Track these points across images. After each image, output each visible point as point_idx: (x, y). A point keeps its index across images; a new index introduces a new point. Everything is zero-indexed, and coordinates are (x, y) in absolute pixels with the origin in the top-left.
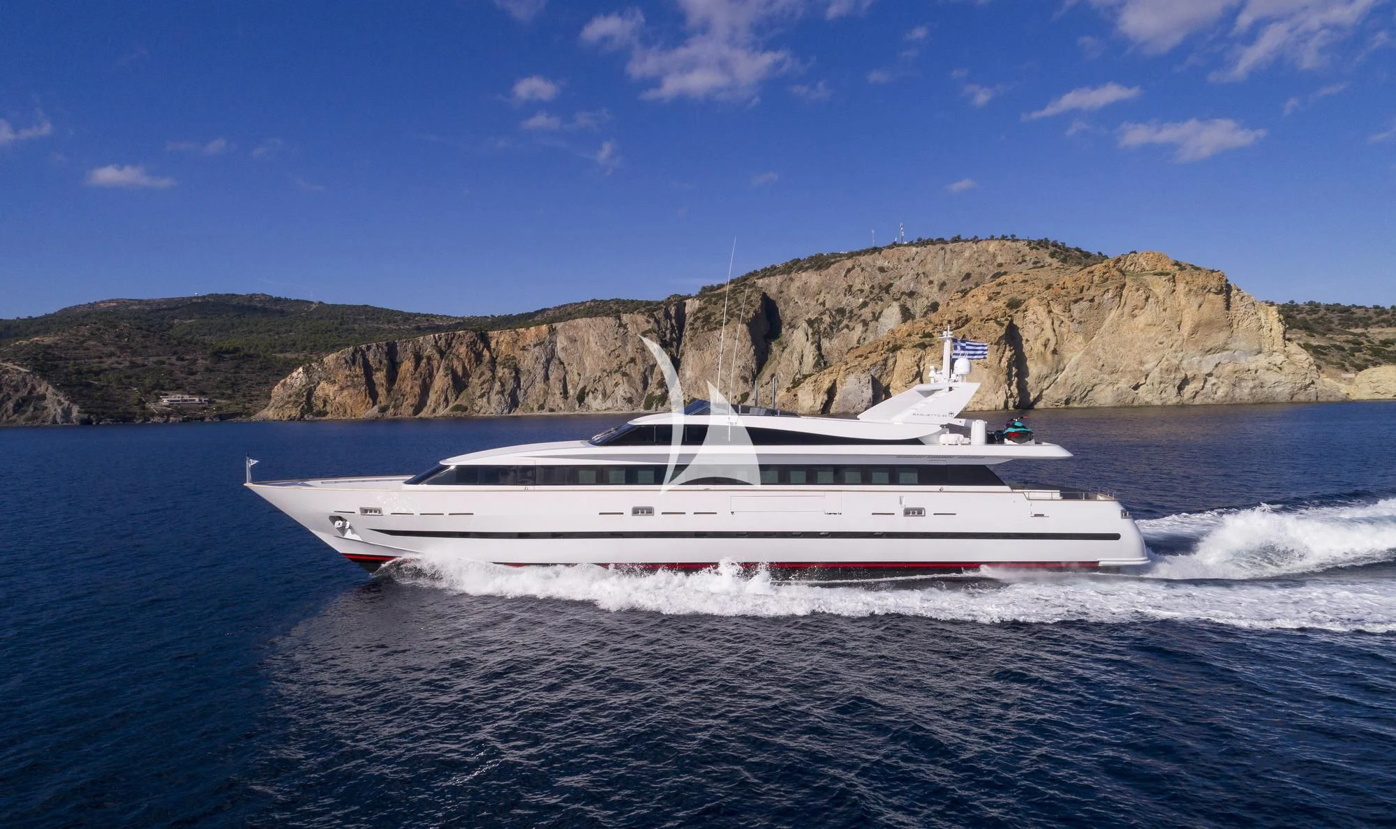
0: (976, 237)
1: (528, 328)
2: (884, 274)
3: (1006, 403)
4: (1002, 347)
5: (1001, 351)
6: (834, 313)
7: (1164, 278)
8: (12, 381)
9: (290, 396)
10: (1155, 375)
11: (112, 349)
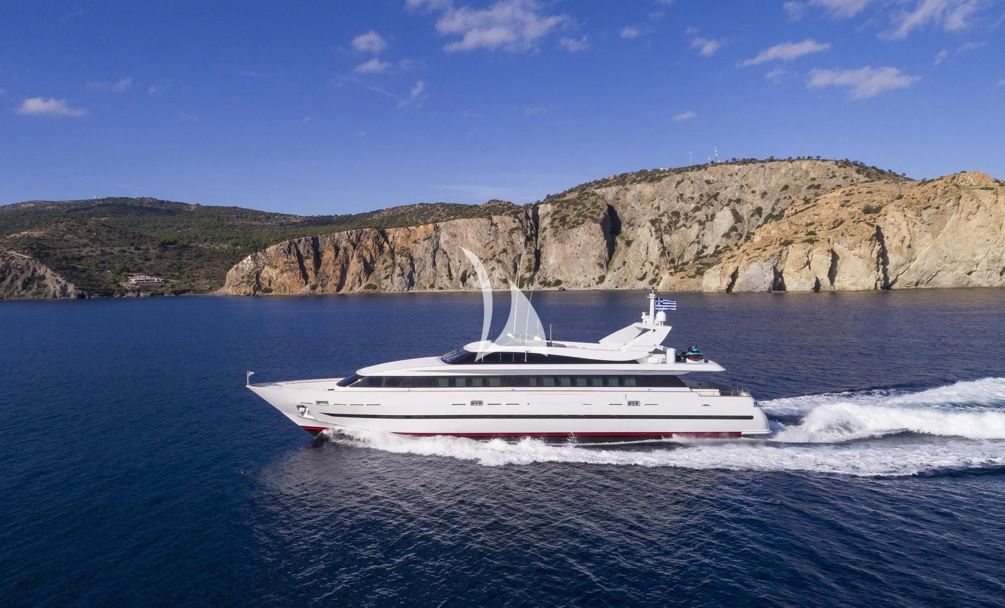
0: (790, 158)
1: (418, 227)
2: (711, 185)
3: (876, 284)
4: (874, 242)
5: (872, 245)
6: (670, 215)
7: (990, 192)
8: (18, 265)
9: (243, 277)
10: (984, 264)
11: (86, 241)
